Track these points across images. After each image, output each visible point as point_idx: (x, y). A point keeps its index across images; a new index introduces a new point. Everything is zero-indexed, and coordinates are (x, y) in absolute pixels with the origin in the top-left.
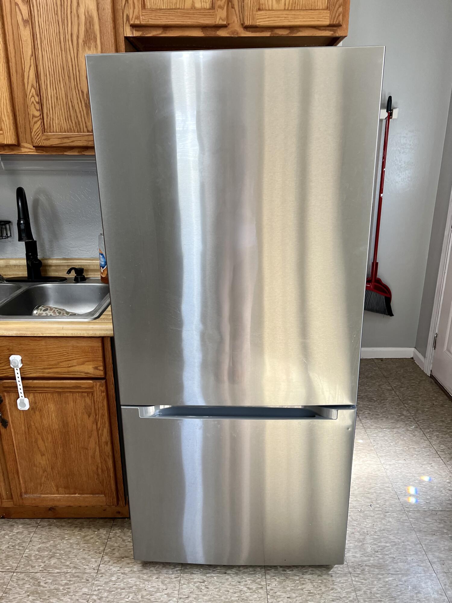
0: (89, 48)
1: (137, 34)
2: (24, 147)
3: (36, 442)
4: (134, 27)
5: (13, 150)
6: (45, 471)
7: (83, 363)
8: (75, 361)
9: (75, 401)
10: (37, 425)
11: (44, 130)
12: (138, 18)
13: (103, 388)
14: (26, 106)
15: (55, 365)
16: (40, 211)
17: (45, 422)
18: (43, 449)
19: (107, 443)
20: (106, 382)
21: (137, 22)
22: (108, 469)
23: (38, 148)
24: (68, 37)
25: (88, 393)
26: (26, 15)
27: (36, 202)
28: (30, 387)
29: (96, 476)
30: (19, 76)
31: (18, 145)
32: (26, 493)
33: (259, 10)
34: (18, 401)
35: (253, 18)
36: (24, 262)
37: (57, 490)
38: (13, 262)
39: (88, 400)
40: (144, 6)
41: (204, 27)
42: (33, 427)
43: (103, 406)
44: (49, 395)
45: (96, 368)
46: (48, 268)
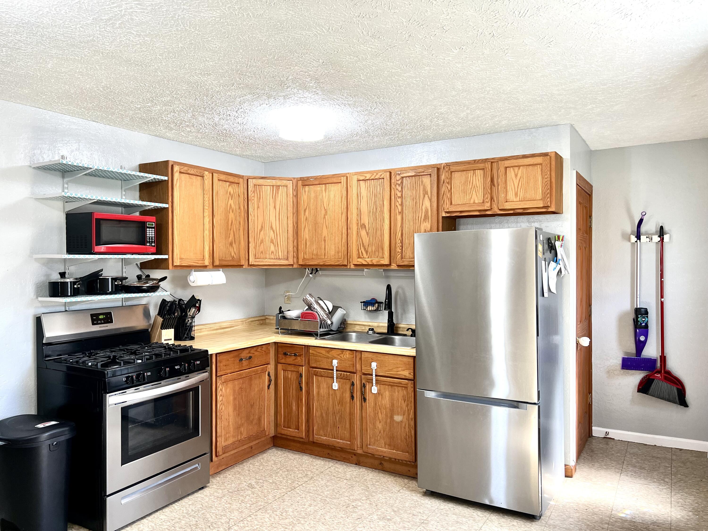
0: (426, 222)
1: (448, 215)
2: (393, 266)
3: (378, 413)
4: (446, 212)
5: (387, 267)
6: (380, 432)
7: (404, 370)
8: (400, 368)
9: (398, 392)
10: (380, 403)
11: (402, 258)
12: (448, 209)
13: (412, 386)
14: (395, 247)
15: (391, 369)
16: (398, 297)
17: (383, 402)
18: (380, 418)
19: (412, 420)
20: (414, 382)
21: (448, 211)
22: (411, 436)
23: (398, 266)
24: (417, 218)
25: (405, 387)
26: (400, 210)
27: (397, 293)
28: (378, 381)
29: (405, 441)
30: (394, 235)
31: (390, 265)
32: (370, 445)
33: (506, 202)
34: (373, 387)
35: (503, 206)
36: (386, 325)
37: (385, 446)
38: (381, 324)
39: (405, 392)
40: (451, 203)
41: (479, 211)
42: (378, 404)
43: (412, 396)
44: (387, 386)
45: (410, 374)
46: (398, 329)
